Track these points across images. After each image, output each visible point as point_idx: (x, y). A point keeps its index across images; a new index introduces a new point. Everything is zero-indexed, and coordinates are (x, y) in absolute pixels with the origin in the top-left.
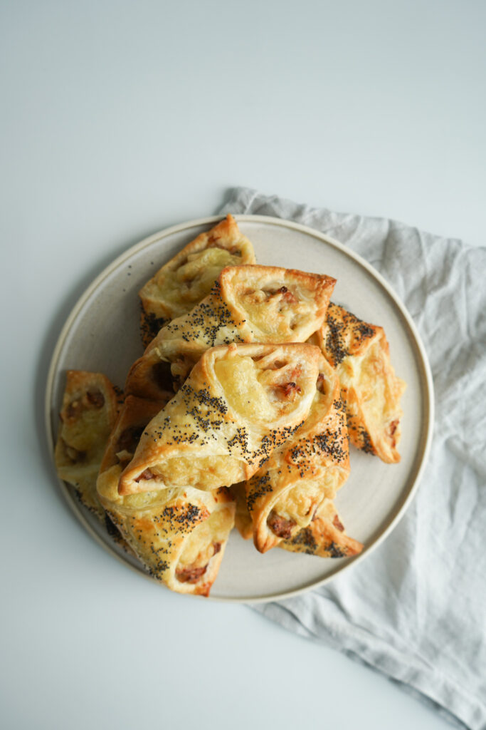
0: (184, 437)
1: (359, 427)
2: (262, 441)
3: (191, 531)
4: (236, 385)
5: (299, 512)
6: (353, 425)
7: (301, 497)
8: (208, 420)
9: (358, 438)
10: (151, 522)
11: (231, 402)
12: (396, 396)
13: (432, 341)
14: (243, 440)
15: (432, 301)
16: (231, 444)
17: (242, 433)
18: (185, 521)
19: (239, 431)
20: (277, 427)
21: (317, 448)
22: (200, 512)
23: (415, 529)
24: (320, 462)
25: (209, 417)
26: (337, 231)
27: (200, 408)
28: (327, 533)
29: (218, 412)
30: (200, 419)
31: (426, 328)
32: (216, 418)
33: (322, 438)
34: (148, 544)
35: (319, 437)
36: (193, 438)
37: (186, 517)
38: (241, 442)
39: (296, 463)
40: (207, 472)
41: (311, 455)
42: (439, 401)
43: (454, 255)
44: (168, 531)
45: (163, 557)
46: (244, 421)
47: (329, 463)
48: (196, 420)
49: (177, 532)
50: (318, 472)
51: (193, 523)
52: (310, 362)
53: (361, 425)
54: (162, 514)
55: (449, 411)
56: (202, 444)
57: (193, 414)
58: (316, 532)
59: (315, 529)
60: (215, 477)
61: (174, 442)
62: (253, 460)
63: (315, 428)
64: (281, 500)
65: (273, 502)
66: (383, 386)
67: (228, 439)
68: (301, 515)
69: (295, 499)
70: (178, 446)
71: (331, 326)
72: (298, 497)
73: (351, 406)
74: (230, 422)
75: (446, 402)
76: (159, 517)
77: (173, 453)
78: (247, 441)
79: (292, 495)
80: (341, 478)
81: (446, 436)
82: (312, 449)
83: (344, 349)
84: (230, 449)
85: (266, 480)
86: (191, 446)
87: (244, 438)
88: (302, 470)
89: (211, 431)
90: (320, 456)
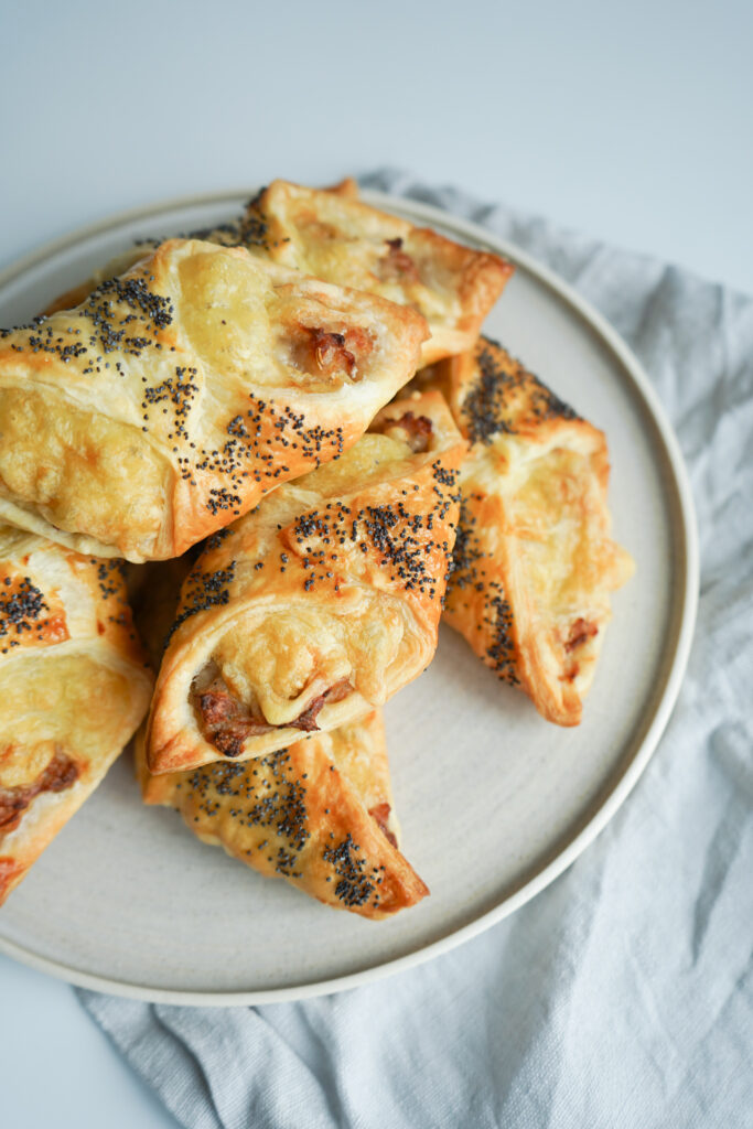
0: (53, 344)
1: (492, 584)
2: (228, 429)
3: (5, 651)
4: (209, 285)
5: (275, 679)
6: (479, 579)
7: (289, 639)
8: (123, 332)
9: (485, 613)
11: (186, 316)
12: (601, 568)
13: (718, 515)
14: (181, 395)
16: (152, 396)
17: (184, 379)
19: (179, 372)
20: (270, 398)
21: (361, 536)
22: (43, 614)
23: (587, 932)
24: (361, 571)
25: (126, 327)
26: (557, 257)
27: (113, 307)
28: (341, 810)
29: (149, 322)
30: (105, 327)
31: (709, 485)
32: (140, 333)
33: (381, 519)
35: (375, 512)
36: (69, 352)
37: (6, 606)
38: (175, 400)
39: (302, 548)
40: (82, 459)
41: (342, 541)
46: (198, 359)
47: (380, 580)
48: (98, 328)
50: (348, 594)
51: (18, 631)
52: (398, 336)
53: (496, 580)
56: (86, 371)
57: (94, 318)
58: (315, 800)
59: (315, 791)
60: (95, 485)
61: (27, 348)
66: (576, 539)
67: (150, 384)
68: (278, 691)
69: (274, 638)
70: (32, 357)
71: (484, 372)
72: (282, 635)
73: (484, 531)
74: (166, 346)
75: (724, 635)
78: (190, 402)
79: (270, 630)
81: (713, 720)
82: (349, 529)
83: (500, 418)
84: (146, 411)
85: (223, 581)
86: (60, 365)
87: (187, 394)
88: (312, 575)
89: (117, 356)
90: (363, 555)
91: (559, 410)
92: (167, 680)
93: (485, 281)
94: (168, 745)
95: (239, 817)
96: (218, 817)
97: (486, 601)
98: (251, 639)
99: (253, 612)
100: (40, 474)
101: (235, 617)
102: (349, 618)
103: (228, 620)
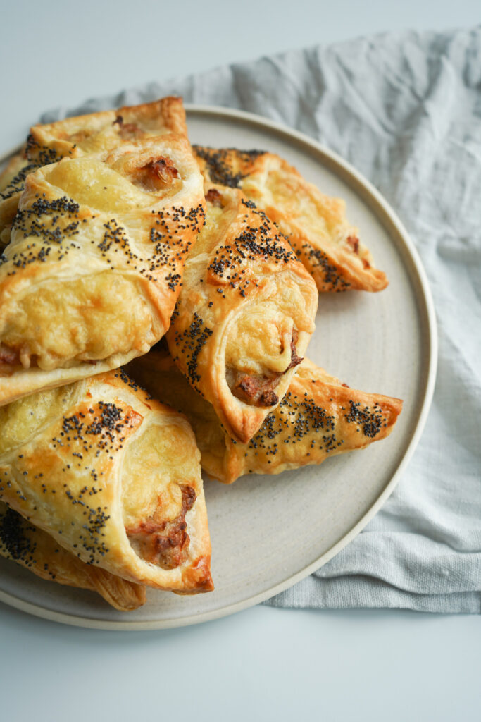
0: (29, 258)
1: (304, 247)
2: (152, 240)
3: (121, 447)
4: (79, 177)
5: (267, 349)
7: (258, 324)
8: (58, 228)
9: (311, 262)
10: (50, 451)
11: (80, 200)
12: (335, 210)
14: (118, 237)
15: (323, 118)
16: (104, 248)
17: (113, 228)
18: (104, 431)
19: (107, 226)
20: (162, 208)
21: (247, 253)
22: (123, 415)
23: (469, 369)
24: (260, 269)
25: (57, 225)
27: (40, 222)
28: (336, 394)
29: (67, 214)
30: (46, 233)
32: (68, 222)
33: (247, 239)
34: (61, 493)
35: (241, 239)
36: (42, 256)
37: (103, 423)
38: (117, 241)
39: (225, 279)
40: (91, 308)
41: (240, 262)
42: (396, 205)
43: (315, 54)
44: (82, 454)
45: (93, 502)
46: (109, 214)
47: (273, 267)
48: (42, 236)
49: (98, 452)
50: (264, 284)
51: (119, 431)
52: (178, 149)
53: (304, 243)
54: (61, 431)
55: (417, 210)
56: (60, 258)
57: (33, 233)
58: (320, 400)
59: (317, 397)
60: (108, 317)
61: (17, 270)
62: (154, 274)
63: (230, 230)
64: (230, 337)
65: (220, 346)
66: (313, 206)
67: (97, 243)
68: (272, 353)
69: (250, 330)
70: (25, 271)
72: (253, 325)
74: (88, 219)
75: (406, 203)
76: (59, 438)
77: (23, 286)
78: (125, 237)
79: (244, 327)
80: (306, 294)
81: (433, 243)
82: (238, 254)
83: (234, 175)
84: (106, 258)
85: (198, 326)
86: (43, 265)
87: (120, 234)
88: (240, 288)
89: (67, 242)
90: (254, 261)
91: (254, 155)
92: (218, 391)
93: (175, 111)
94: (244, 422)
95: (291, 441)
96: (279, 451)
97: (307, 257)
98: (241, 339)
99: (230, 326)
100: (73, 335)
101: (224, 334)
102: (273, 296)
103: (222, 338)
